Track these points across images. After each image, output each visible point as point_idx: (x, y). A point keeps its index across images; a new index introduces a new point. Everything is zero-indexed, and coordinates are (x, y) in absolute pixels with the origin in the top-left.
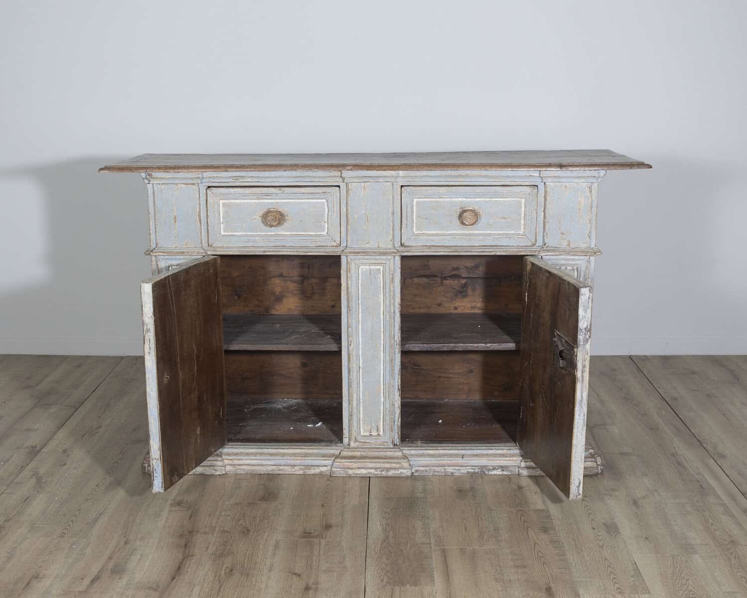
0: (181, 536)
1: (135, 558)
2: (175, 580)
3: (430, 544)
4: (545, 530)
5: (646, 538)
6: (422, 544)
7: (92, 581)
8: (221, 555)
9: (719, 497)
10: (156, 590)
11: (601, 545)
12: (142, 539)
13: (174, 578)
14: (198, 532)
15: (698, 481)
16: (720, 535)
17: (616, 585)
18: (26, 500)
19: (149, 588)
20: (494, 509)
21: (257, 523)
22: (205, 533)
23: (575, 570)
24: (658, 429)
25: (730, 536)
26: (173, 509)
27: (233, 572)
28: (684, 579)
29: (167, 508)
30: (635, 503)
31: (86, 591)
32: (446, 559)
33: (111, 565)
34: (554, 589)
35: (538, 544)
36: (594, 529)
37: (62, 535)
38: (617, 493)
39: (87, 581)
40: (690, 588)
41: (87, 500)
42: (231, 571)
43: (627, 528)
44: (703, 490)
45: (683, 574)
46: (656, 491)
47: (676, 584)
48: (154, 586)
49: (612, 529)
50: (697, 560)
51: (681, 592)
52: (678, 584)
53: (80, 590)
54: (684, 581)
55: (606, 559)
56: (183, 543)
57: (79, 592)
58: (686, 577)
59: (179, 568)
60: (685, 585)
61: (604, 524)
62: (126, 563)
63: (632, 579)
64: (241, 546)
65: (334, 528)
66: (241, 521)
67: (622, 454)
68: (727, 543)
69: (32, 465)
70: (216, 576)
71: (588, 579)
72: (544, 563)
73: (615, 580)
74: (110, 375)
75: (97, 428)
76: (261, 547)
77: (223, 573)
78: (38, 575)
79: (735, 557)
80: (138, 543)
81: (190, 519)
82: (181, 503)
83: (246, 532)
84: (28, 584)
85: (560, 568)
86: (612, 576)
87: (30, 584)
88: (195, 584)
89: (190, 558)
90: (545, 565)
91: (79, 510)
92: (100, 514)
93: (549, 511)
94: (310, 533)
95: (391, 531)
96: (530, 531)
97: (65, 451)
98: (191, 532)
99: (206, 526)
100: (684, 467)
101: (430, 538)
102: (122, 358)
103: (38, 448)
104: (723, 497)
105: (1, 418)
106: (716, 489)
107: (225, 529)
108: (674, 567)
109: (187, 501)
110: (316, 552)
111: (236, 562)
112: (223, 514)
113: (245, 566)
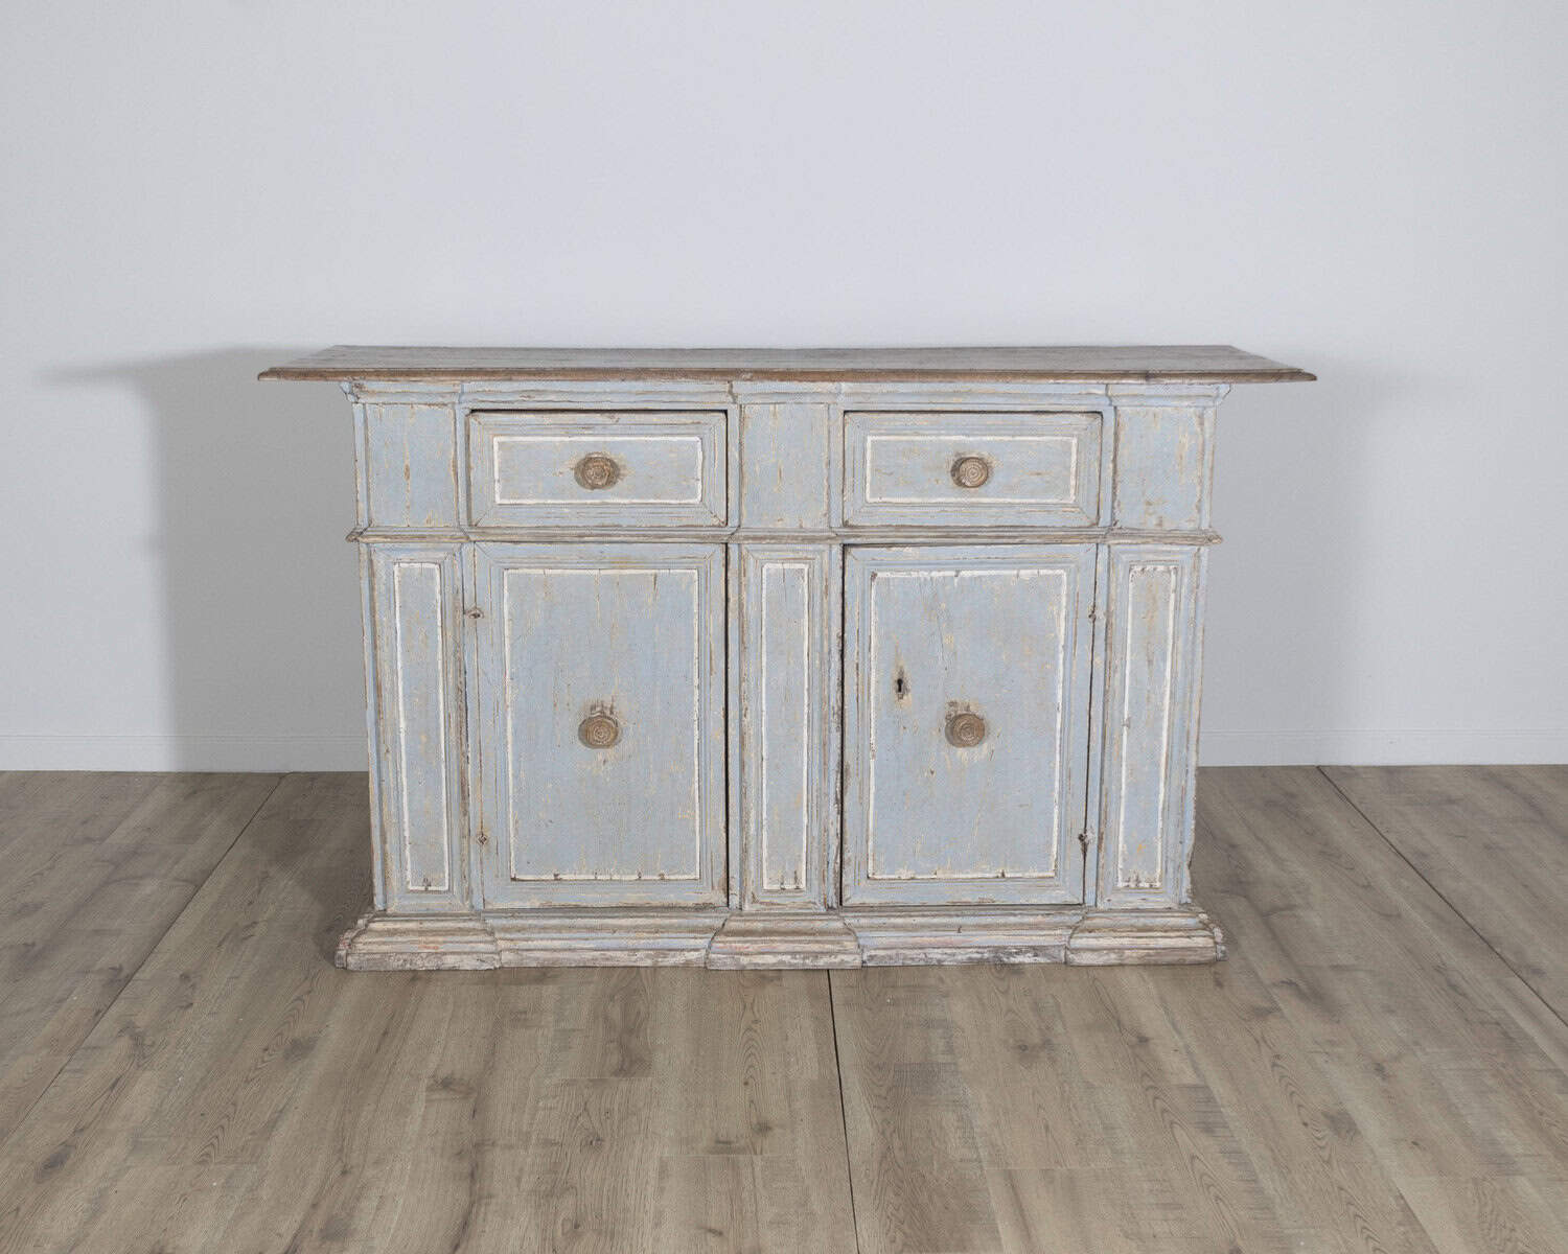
0: (459, 1154)
1: (368, 1204)
2: (459, 1250)
3: (978, 1160)
4: (1208, 1129)
5: (1415, 1143)
6: (961, 1160)
8: (550, 1194)
9: (1543, 1055)
11: (1326, 1159)
12: (377, 1163)
13: (456, 1247)
14: (493, 1144)
15: (1498, 1024)
16: (1561, 1135)
17: (1371, 1244)
18: (114, 1086)
20: (1097, 1085)
21: (616, 1123)
22: (511, 1147)
23: (1280, 1212)
24: (1399, 916)
26: (435, 1097)
27: (581, 1229)
28: (1504, 1227)
29: (422, 1096)
30: (1379, 1069)
32: (1016, 1193)
33: (317, 1224)
34: (1246, 1251)
35: (1199, 1159)
36: (1305, 1124)
37: (203, 1161)
38: (1340, 1050)
40: (1521, 1246)
41: (247, 1081)
42: (577, 1226)
43: (1373, 1124)
44: (1511, 1042)
45: (1502, 1220)
46: (1416, 1043)
47: (1491, 1239)
49: (1342, 1124)
50: (1525, 1188)
52: (1495, 1238)
54: (1506, 1233)
55: (1342, 1189)
56: (465, 1167)
58: (1508, 1225)
59: (465, 1224)
60: (1513, 1242)
61: (1326, 1115)
62: (351, 1216)
63: (1402, 1229)
64: (588, 1172)
65: (777, 1130)
66: (581, 1119)
67: (1337, 968)
69: (119, 1007)
70: (545, 1240)
71: (1312, 1231)
72: (1217, 1198)
73: (1366, 1232)
74: (260, 814)
75: (247, 927)
76: (632, 1173)
77: (559, 1233)
78: (162, 1249)
80: (370, 1172)
81: (474, 1116)
82: (451, 1083)
83: (593, 1142)
85: (1251, 1209)
86: (1360, 1223)
89: (483, 1201)
90: (1220, 1202)
91: (234, 1105)
92: (281, 1112)
93: (1208, 1087)
94: (727, 1142)
95: (896, 1135)
96: (1178, 1131)
97: (185, 977)
98: (479, 1146)
99: (510, 1132)
100: (1464, 995)
101: (977, 1148)
102: (281, 776)
103: (126, 971)
104: (1552, 1056)
105: (37, 907)
106: (1537, 1040)
107: (550, 1137)
108: (1480, 1203)
109: (462, 1080)
110: (747, 1183)
111: (583, 1207)
112: (541, 1105)
113: (604, 1215)
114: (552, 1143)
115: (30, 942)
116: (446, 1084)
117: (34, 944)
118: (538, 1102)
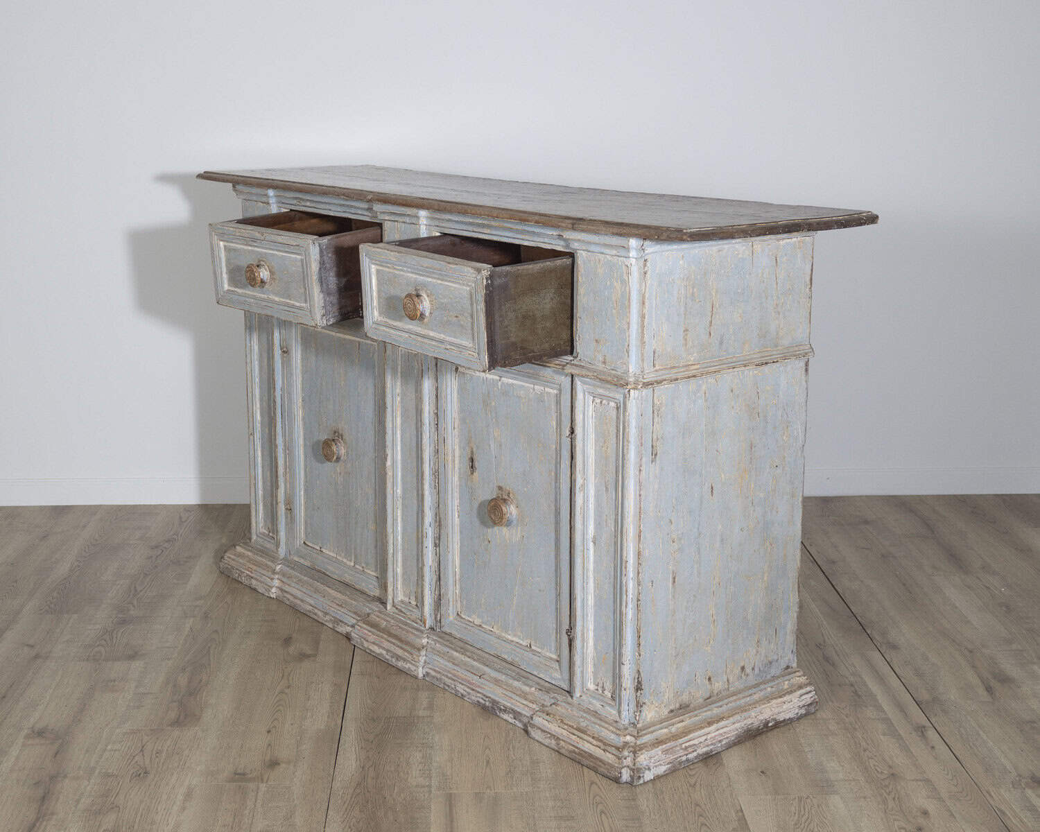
0: (37, 784)
3: (430, 786)
5: (762, 772)
6: (417, 786)
8: (99, 812)
14: (65, 776)
15: (852, 685)
16: (874, 766)
21: (162, 761)
22: (77, 779)
25: (890, 767)
32: (451, 810)
35: (596, 784)
50: (837, 804)
55: (698, 805)
56: (39, 793)
65: (283, 765)
66: (136, 758)
72: (602, 812)
76: (164, 797)
79: (894, 799)
81: (55, 756)
83: (142, 774)
89: (47, 818)
90: (603, 815)
94: (244, 774)
98: (53, 778)
99: (80, 767)
100: (833, 665)
104: (886, 708)
106: (879, 697)
107: (109, 771)
108: (799, 814)
109: (52, 730)
110: (250, 804)
111: (121, 821)
112: (109, 747)
113: (136, 827)
114: (108, 775)
116: (40, 733)
118: (107, 746)
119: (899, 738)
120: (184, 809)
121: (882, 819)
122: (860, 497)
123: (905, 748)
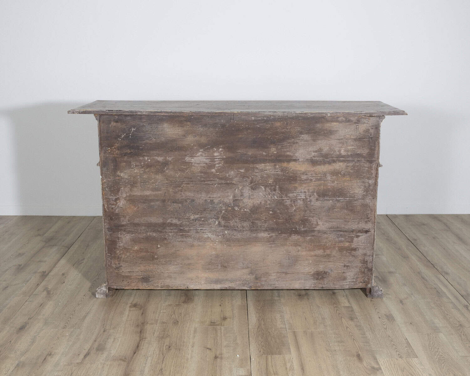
0: (138, 326)
1: (111, 340)
2: (136, 354)
3: (286, 328)
4: (352, 319)
5: (411, 323)
6: (281, 328)
7: (85, 356)
8: (163, 337)
9: (448, 298)
10: (124, 361)
11: (385, 328)
12: (114, 328)
13: (135, 353)
14: (147, 323)
15: (435, 288)
16: (452, 321)
17: (398, 353)
18: (41, 305)
19: (121, 359)
20: (320, 306)
21: (183, 317)
22: (152, 324)
23: (372, 343)
24: (408, 257)
25: (459, 322)
26: (132, 309)
27: (171, 348)
29: (128, 309)
30: (401, 302)
31: (81, 363)
32: (296, 338)
33: (96, 346)
34: (361, 355)
35: (349, 328)
36: (380, 318)
37: (64, 328)
38: (390, 296)
39: (82, 356)
40: (440, 354)
41: (79, 305)
42: (170, 347)
43: (399, 318)
44: (439, 294)
45: (435, 346)
46: (412, 294)
47: (432, 352)
48: (123, 358)
49: (390, 318)
50: (442, 336)
51: (436, 357)
52: (433, 351)
53: (78, 362)
54: (436, 350)
55: (390, 337)
56: (139, 330)
57: (77, 363)
58: (437, 347)
59: (138, 346)
60: (437, 352)
61: (385, 315)
62: (105, 344)
63: (406, 349)
64: (174, 331)
65: (229, 319)
66: (173, 316)
68: (458, 326)
69: (44, 283)
70: (160, 351)
71: (381, 349)
73: (396, 350)
74: (88, 228)
75: (82, 260)
76: (186, 332)
77: (164, 349)
78: (51, 353)
79: (464, 335)
80: (112, 331)
81: (142, 315)
82: (136, 305)
83: (176, 323)
84: (45, 359)
85: (363, 342)
86: (394, 347)
87: (46, 359)
88: (148, 356)
89: (143, 340)
90: (354, 340)
91: (74, 311)
92: (88, 313)
93: (352, 307)
94: (214, 323)
95: (262, 321)
96: (343, 320)
97: (63, 274)
98: (143, 324)
99: (152, 319)
100: (426, 280)
101: (285, 324)
102: (94, 217)
103: (47, 273)
104: (451, 298)
105: (23, 254)
106: (447, 293)
107: (163, 321)
108: (429, 341)
109: (139, 304)
110: (219, 335)
111: (172, 342)
112: (162, 311)
113: (178, 344)
114: (164, 323)
115: (20, 264)
117: (21, 265)
118: (161, 311)
119: (459, 310)
120: (194, 336)
121: (461, 343)
122: (419, 215)
123: (463, 314)
